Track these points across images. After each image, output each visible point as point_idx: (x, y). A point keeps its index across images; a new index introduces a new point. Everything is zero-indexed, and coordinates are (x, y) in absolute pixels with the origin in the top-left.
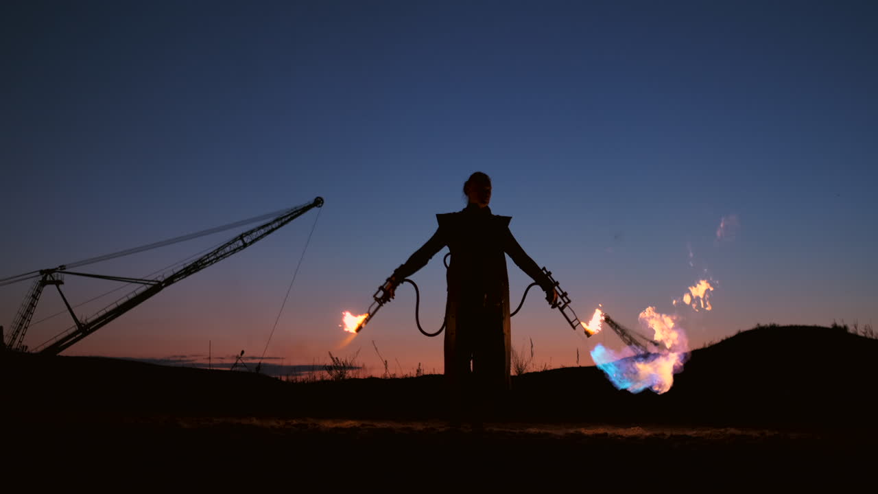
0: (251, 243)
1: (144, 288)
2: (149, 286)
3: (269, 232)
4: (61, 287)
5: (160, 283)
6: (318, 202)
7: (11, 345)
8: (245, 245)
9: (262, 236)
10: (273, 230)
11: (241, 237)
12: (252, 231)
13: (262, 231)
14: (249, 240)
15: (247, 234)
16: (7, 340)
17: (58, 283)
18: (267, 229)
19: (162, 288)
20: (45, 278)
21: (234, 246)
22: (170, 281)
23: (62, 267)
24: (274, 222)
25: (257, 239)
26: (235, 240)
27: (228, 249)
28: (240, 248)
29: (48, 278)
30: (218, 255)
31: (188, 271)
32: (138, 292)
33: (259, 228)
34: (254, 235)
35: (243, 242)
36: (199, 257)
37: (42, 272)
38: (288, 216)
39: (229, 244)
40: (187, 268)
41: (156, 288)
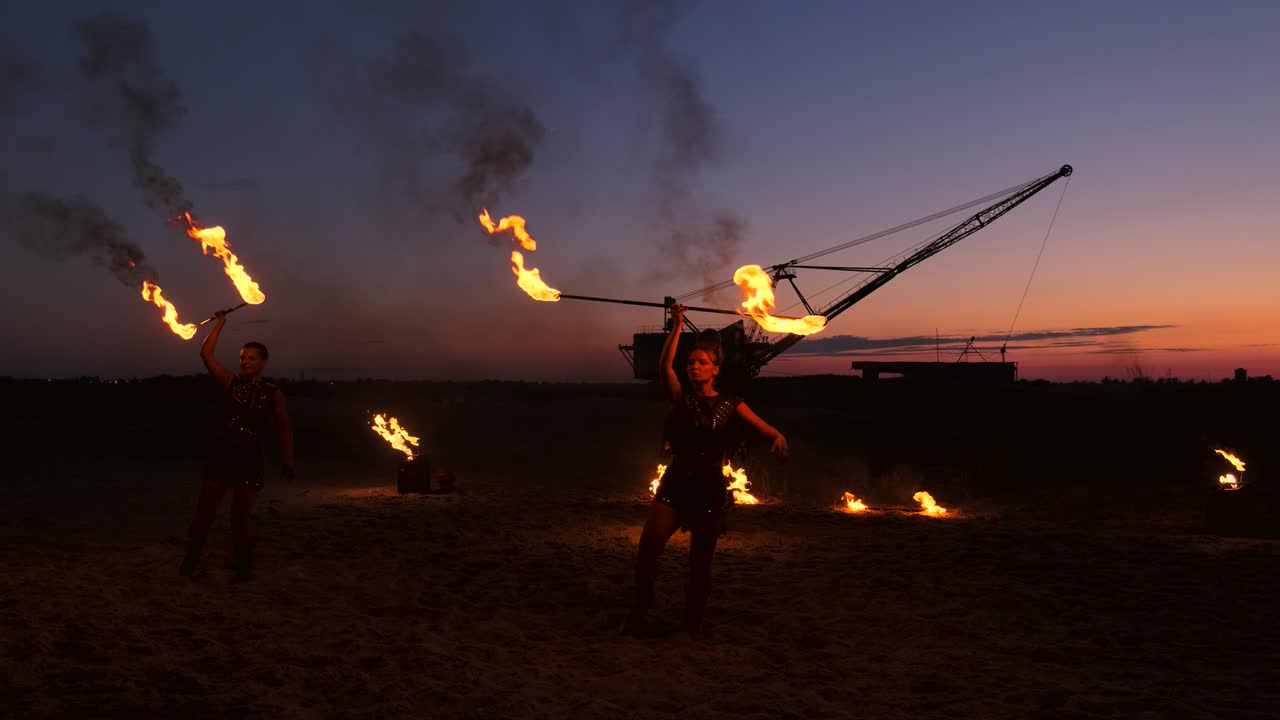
0: (989, 222)
1: (872, 277)
2: (880, 274)
3: (1008, 209)
4: (793, 280)
5: (892, 270)
6: (1066, 171)
7: (751, 338)
8: (982, 225)
9: (1000, 214)
10: (1013, 206)
11: (977, 217)
12: (990, 210)
13: (1001, 208)
14: (987, 219)
15: (983, 213)
16: (747, 333)
17: (791, 277)
18: (1006, 205)
19: (895, 274)
20: (778, 274)
21: (968, 228)
22: (902, 267)
23: (794, 262)
24: (1015, 197)
25: (995, 218)
26: (970, 220)
27: (963, 231)
28: (976, 229)
29: (782, 273)
30: (951, 238)
31: (921, 256)
32: (870, 281)
33: (997, 206)
34: (992, 214)
35: (980, 221)
36: (932, 241)
37: (775, 268)
38: (1028, 190)
39: (964, 225)
40: (921, 252)
41: (888, 275)
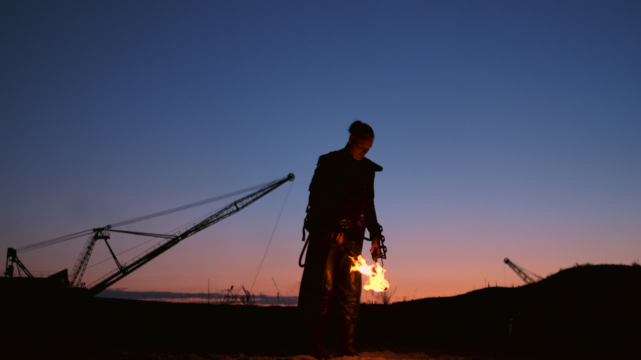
0: (243, 207)
1: (164, 241)
2: (169, 240)
3: (255, 200)
4: (108, 240)
5: (177, 237)
6: (290, 177)
7: (73, 283)
8: (238, 210)
9: (250, 203)
10: (258, 198)
11: (235, 203)
12: (243, 199)
13: (250, 199)
14: (241, 206)
15: (239, 201)
16: (70, 279)
17: (106, 238)
18: (254, 197)
19: (179, 241)
20: (97, 234)
21: (230, 210)
22: (185, 235)
23: (109, 227)
24: (259, 192)
25: (246, 205)
26: (231, 205)
27: (226, 212)
28: (234, 212)
29: (99, 234)
30: (218, 217)
31: (198, 228)
32: (162, 244)
33: (248, 197)
34: (245, 202)
35: (237, 207)
36: (206, 217)
37: (95, 230)
38: (268, 188)
39: (226, 209)
40: (197, 226)
41: (175, 241)
